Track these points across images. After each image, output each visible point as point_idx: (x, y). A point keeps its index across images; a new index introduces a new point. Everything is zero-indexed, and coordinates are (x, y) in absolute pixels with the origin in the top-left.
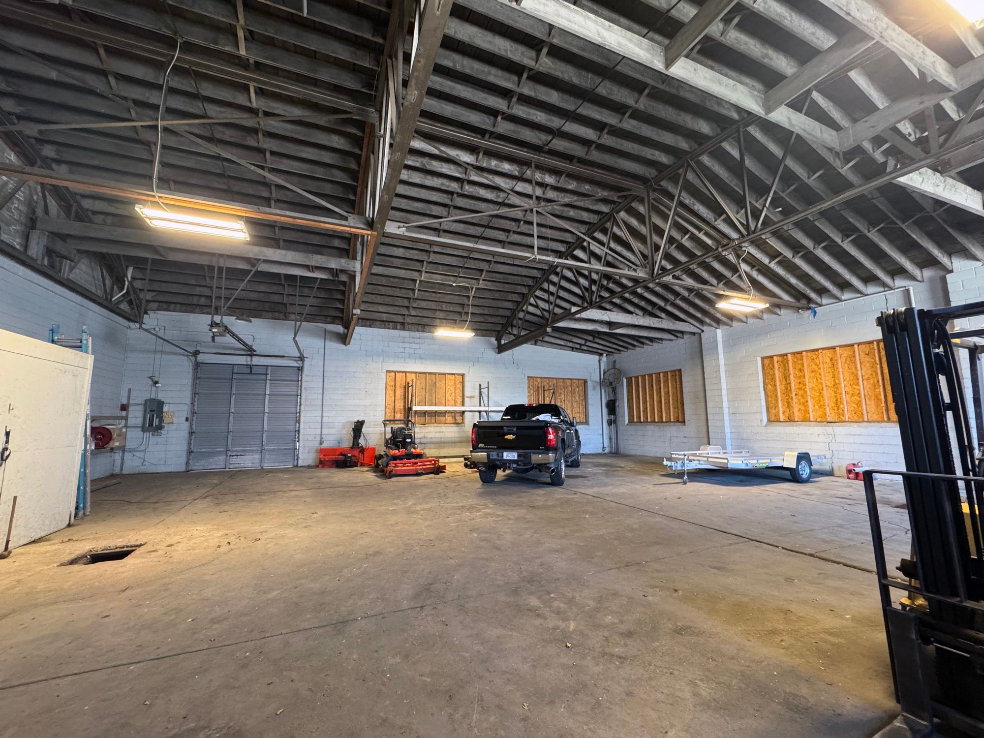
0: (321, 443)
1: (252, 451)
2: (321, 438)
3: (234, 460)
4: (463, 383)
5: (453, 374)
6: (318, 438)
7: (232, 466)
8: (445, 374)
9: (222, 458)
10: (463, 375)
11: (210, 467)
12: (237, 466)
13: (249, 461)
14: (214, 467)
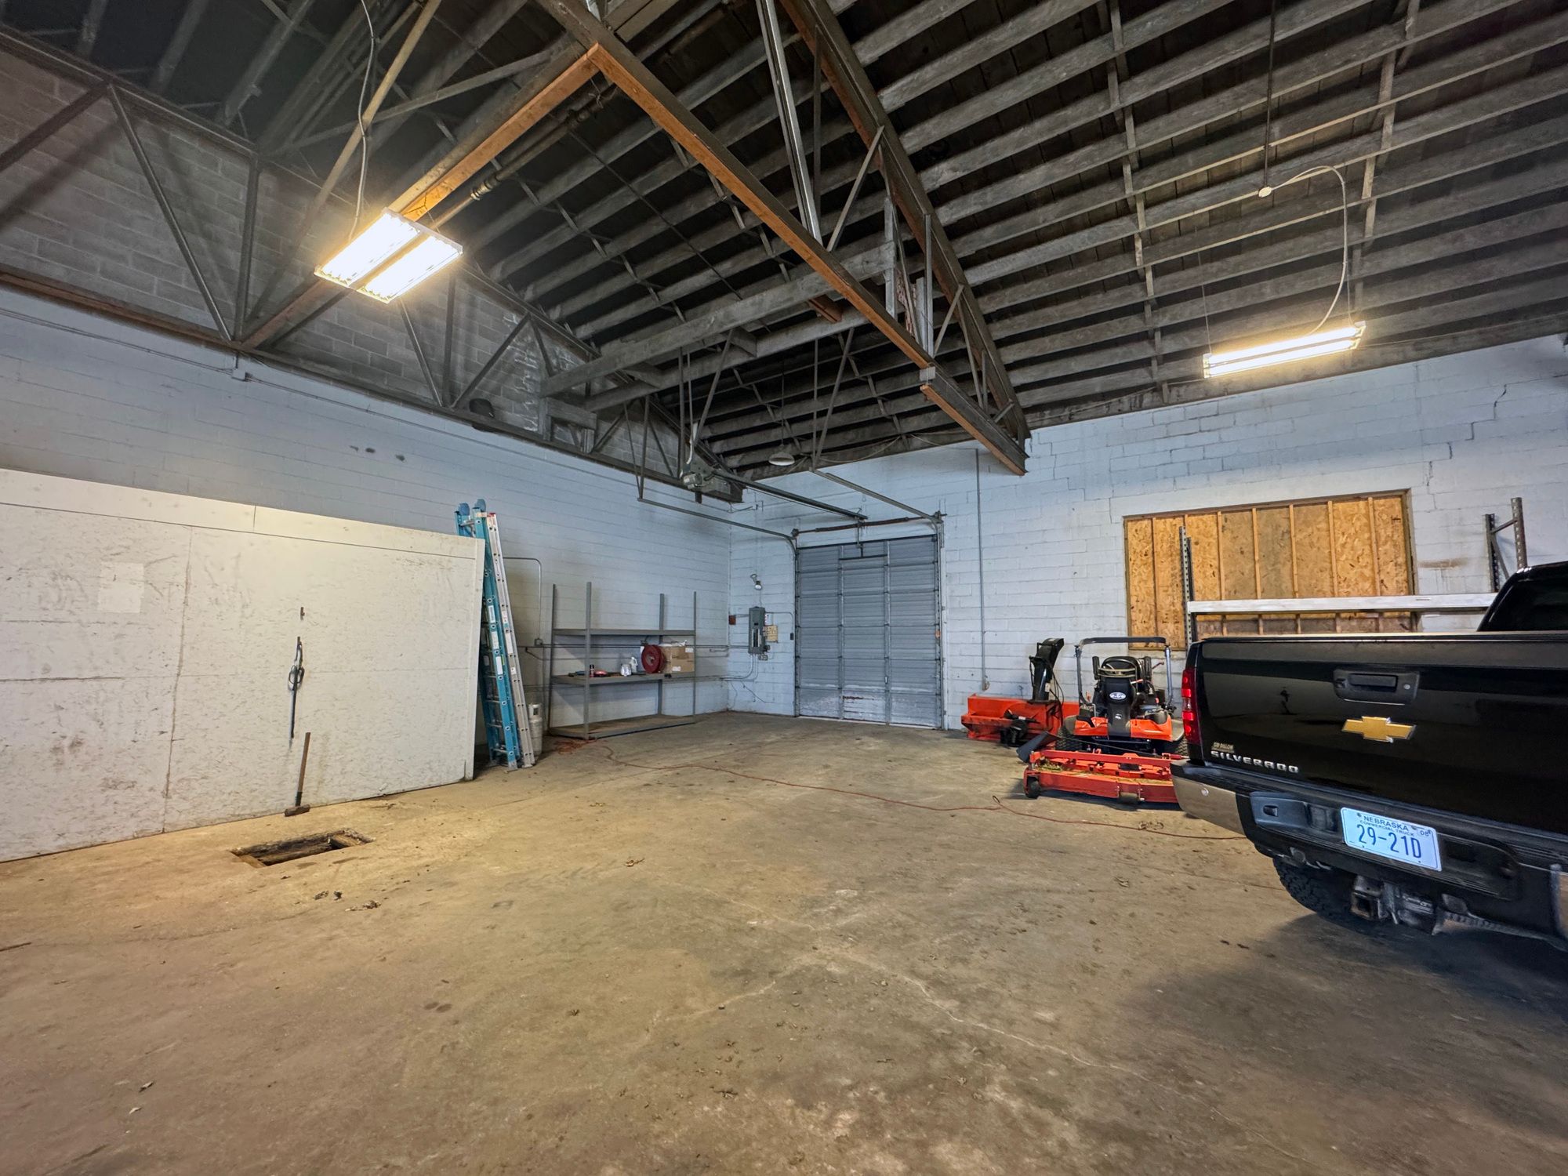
0: (985, 687)
1: (870, 692)
2: (984, 676)
3: (849, 705)
4: (1405, 522)
5: (1357, 497)
6: (979, 676)
7: (847, 716)
8: (1323, 501)
9: (834, 700)
10: (1403, 495)
11: (821, 714)
12: (853, 716)
13: (868, 709)
14: (825, 713)
